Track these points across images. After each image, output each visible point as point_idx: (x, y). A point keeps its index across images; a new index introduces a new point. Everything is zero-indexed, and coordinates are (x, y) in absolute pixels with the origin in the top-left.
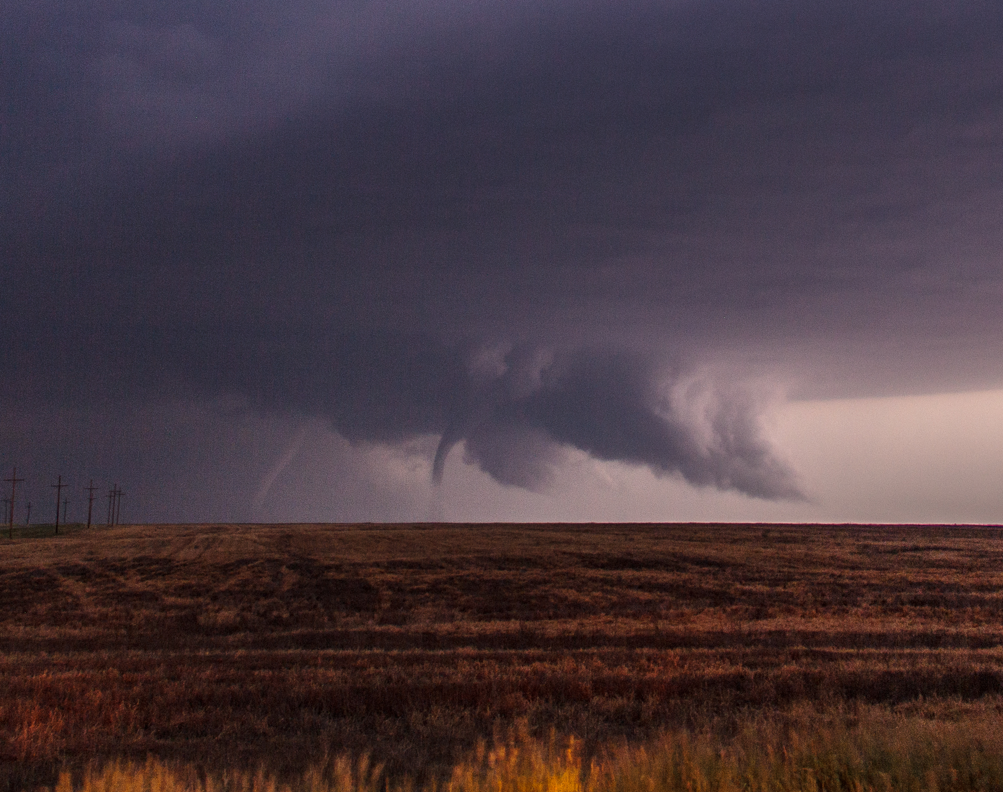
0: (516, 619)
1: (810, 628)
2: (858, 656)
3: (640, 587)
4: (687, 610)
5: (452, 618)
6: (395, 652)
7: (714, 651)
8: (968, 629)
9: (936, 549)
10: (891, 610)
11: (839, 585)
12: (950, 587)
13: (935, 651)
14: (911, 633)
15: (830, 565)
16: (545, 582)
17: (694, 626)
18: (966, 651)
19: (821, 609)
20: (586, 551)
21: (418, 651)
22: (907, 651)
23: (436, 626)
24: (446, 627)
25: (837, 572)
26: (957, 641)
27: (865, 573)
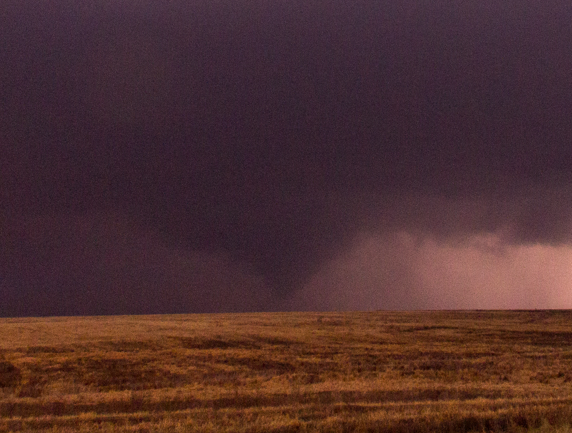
0: (129, 389)
1: (349, 388)
2: (382, 408)
3: (226, 362)
4: (259, 378)
5: (78, 391)
6: (30, 419)
7: (278, 408)
8: (459, 386)
9: (439, 328)
10: (406, 373)
11: (371, 356)
12: (448, 355)
13: (435, 403)
14: (420, 390)
15: (366, 341)
16: (154, 360)
17: (264, 389)
18: (458, 402)
19: (358, 374)
20: (186, 335)
21: (48, 418)
22: (416, 403)
23: (65, 397)
24: (73, 397)
25: (369, 346)
26: (451, 394)
27: (390, 347)
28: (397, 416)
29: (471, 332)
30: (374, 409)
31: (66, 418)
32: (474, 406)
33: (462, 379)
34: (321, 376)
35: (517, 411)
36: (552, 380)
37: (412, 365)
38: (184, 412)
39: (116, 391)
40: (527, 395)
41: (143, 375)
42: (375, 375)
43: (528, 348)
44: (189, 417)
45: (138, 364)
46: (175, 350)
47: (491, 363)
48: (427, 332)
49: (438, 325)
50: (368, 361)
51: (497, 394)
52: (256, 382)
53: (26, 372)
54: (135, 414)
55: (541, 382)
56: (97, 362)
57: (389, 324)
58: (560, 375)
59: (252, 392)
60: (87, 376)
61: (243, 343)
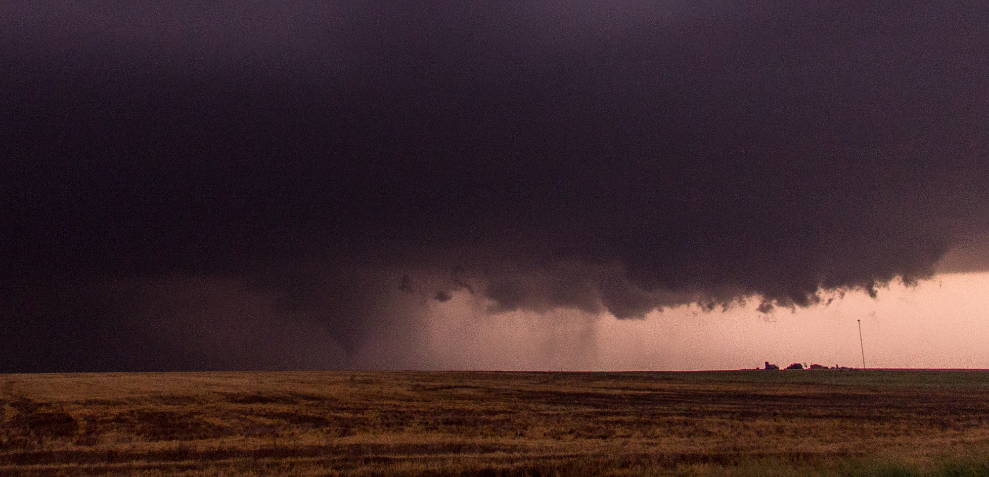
28: (422, 467)
29: (491, 392)
30: (401, 461)
31: (119, 465)
32: (492, 459)
33: (482, 434)
34: (353, 430)
35: (531, 464)
36: (563, 436)
37: (436, 420)
38: (226, 461)
39: (165, 440)
40: (541, 450)
41: (190, 427)
42: (402, 430)
43: (543, 406)
44: (231, 466)
45: (186, 416)
46: (220, 404)
47: (509, 420)
48: (450, 390)
49: (460, 384)
50: (396, 417)
51: (513, 449)
52: (293, 434)
53: (83, 423)
54: (182, 463)
55: (554, 437)
56: (147, 414)
57: (415, 383)
58: (571, 432)
59: (289, 443)
60: (139, 427)
61: (281, 398)
